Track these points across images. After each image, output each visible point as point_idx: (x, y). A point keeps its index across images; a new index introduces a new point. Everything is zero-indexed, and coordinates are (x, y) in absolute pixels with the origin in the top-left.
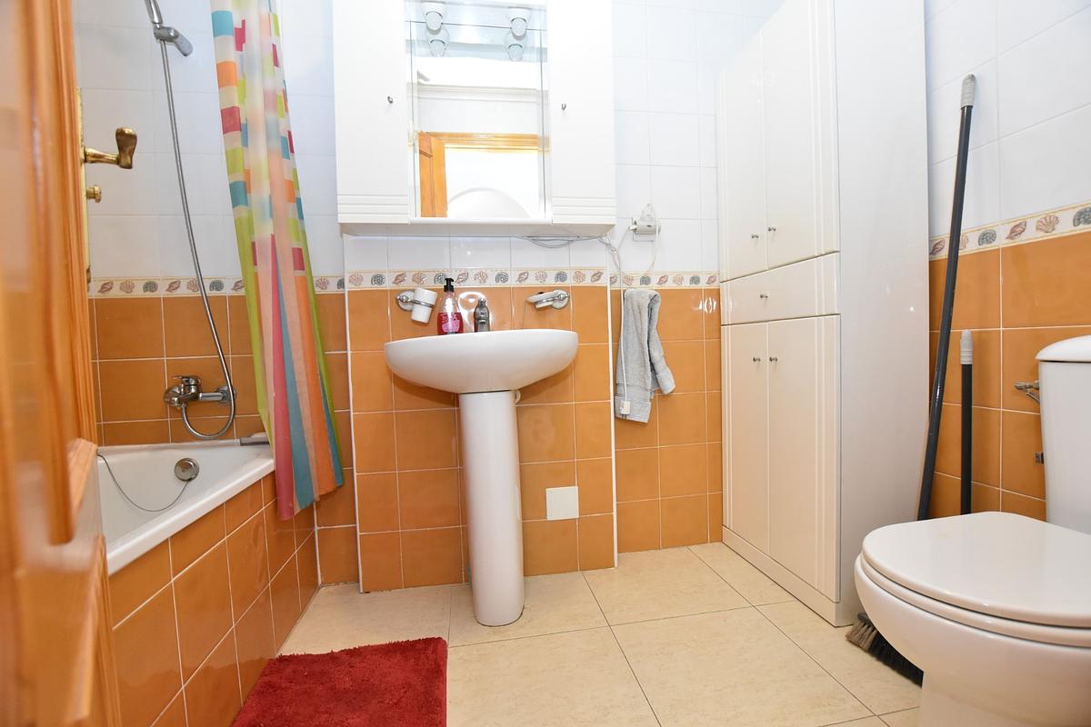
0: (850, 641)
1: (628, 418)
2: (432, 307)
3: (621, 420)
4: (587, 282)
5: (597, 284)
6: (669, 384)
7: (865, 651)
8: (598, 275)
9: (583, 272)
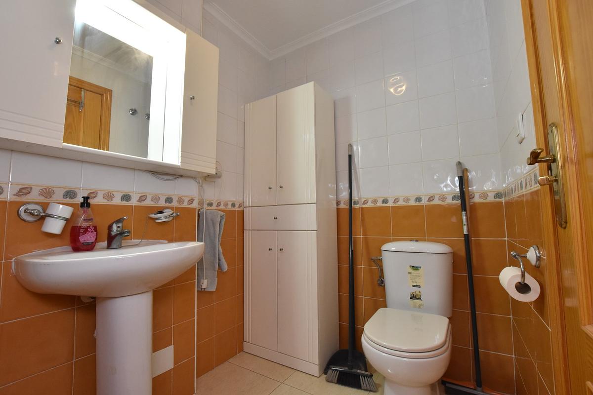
0: (328, 382)
1: (205, 290)
2: (67, 220)
3: (202, 292)
4: (185, 205)
5: (190, 206)
6: (225, 267)
7: (336, 383)
8: (191, 201)
9: (183, 198)
